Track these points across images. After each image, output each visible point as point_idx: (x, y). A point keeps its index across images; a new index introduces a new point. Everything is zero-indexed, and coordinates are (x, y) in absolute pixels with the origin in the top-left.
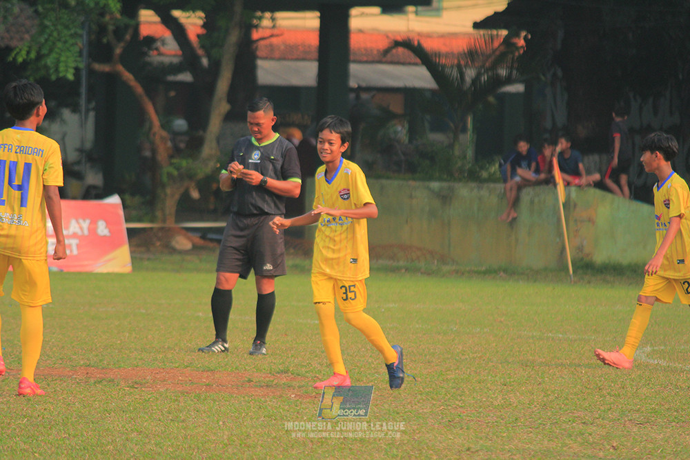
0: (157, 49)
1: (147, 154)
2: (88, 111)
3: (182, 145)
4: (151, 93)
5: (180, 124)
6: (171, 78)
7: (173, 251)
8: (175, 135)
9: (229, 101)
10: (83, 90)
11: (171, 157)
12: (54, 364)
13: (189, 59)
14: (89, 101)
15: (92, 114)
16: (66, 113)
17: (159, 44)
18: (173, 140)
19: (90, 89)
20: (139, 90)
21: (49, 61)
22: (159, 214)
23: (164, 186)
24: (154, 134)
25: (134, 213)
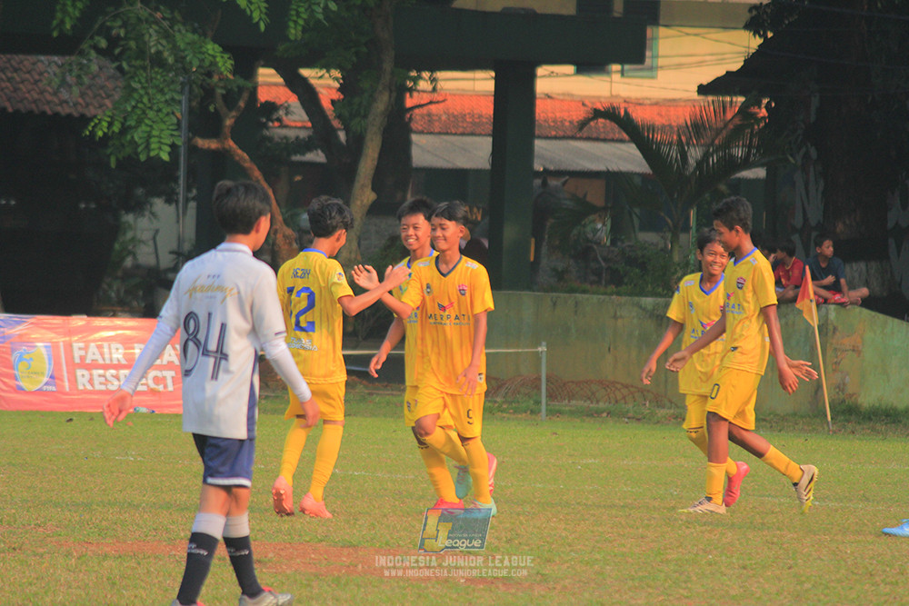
0: (279, 120)
2: (187, 200)
4: (271, 177)
6: (297, 158)
8: (302, 232)
9: (373, 189)
10: (182, 173)
12: (146, 536)
13: (322, 133)
14: (188, 189)
15: (192, 205)
16: (159, 204)
17: (281, 112)
18: (299, 239)
19: (191, 172)
20: (257, 174)
21: (138, 135)
24: (276, 232)
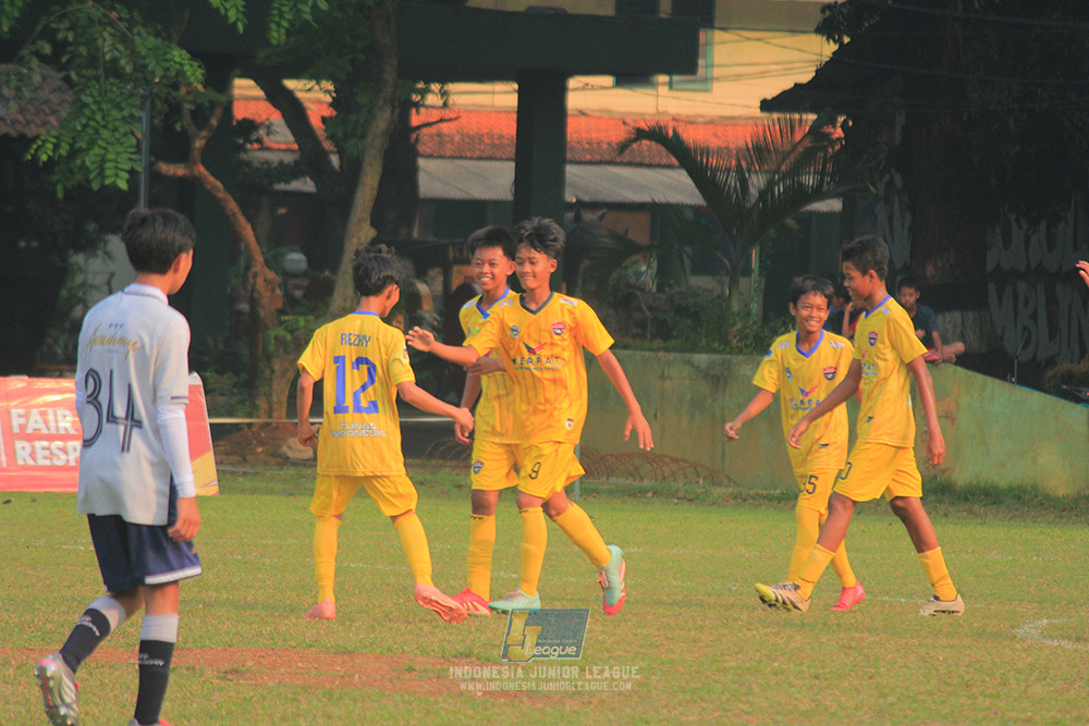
0: (259, 141)
1: (244, 307)
3: (298, 294)
4: (249, 210)
5: (296, 259)
6: (281, 186)
7: (285, 461)
8: (287, 275)
9: (373, 224)
11: (282, 312)
13: (310, 157)
16: (113, 242)
17: (262, 132)
18: (284, 285)
20: (232, 206)
21: (90, 160)
22: (262, 403)
23: (269, 358)
24: (255, 275)
25: (221, 400)
